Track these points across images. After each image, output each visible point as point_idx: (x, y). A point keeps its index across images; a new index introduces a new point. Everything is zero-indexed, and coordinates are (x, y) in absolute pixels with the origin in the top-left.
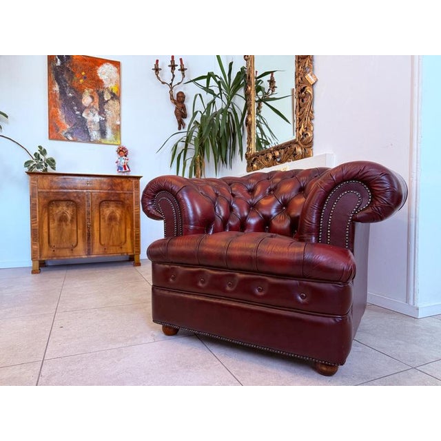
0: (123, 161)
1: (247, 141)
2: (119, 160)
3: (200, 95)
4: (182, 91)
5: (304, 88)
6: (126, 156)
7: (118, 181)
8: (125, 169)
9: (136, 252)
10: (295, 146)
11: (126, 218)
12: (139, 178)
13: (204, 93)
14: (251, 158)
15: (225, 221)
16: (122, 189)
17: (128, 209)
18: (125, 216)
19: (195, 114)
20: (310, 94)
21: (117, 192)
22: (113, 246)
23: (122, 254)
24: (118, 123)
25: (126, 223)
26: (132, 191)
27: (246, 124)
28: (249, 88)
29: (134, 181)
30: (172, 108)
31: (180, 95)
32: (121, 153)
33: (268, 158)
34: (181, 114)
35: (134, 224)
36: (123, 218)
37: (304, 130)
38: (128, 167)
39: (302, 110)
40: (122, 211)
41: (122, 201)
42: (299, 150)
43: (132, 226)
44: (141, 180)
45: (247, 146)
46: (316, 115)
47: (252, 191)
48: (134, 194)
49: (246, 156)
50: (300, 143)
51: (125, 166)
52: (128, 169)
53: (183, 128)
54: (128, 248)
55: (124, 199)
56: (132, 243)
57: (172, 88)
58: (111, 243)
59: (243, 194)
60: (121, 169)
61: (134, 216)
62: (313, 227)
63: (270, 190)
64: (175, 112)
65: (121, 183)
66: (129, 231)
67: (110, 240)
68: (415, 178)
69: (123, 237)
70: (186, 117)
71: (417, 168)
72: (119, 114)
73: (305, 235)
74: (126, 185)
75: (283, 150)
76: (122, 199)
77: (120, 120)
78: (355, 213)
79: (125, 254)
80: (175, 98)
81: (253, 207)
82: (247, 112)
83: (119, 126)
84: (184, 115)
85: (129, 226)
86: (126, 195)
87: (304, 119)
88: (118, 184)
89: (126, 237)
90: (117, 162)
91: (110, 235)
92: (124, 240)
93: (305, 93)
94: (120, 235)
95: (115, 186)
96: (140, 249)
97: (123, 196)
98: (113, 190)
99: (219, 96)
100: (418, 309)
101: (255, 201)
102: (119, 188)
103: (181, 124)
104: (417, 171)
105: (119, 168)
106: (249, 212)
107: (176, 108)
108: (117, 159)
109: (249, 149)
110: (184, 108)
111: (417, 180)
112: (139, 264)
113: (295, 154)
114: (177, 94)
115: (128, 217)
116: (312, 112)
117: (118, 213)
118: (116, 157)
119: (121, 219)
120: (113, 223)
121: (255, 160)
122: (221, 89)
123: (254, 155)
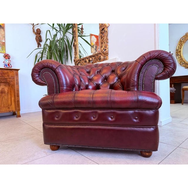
0: (8, 62)
1: (74, 54)
2: (5, 61)
3: (49, 31)
4: (39, 28)
5: (104, 28)
6: (9, 59)
7: (6, 71)
8: (9, 66)
9: (18, 110)
10: (100, 55)
11: (11, 92)
12: (18, 70)
13: (51, 30)
14: (77, 61)
15: (79, 86)
16: (8, 76)
17: (12, 87)
18: (11, 91)
19: (47, 40)
20: (106, 31)
21: (6, 77)
22: (4, 107)
23: (10, 112)
24: (4, 41)
25: (11, 95)
26: (14, 77)
27: (74, 46)
28: (75, 29)
29: (15, 72)
30: (34, 36)
31: (38, 30)
32: (6, 57)
33: (86, 61)
34: (39, 40)
35: (16, 95)
36: (9, 91)
37: (104, 48)
38: (11, 65)
39: (103, 38)
40: (8, 88)
41: (8, 83)
42: (102, 57)
43: (15, 96)
44: (19, 71)
45: (74, 56)
46: (109, 41)
47: (89, 73)
48: (15, 79)
49: (74, 61)
50: (102, 53)
51: (8, 64)
52: (10, 66)
53: (40, 47)
54: (13, 108)
55: (10, 81)
56: (15, 105)
57: (34, 26)
58: (2, 106)
59: (85, 74)
60: (7, 66)
61: (16, 90)
62: (136, 83)
63: (98, 72)
64: (36, 38)
65: (8, 73)
66: (13, 98)
67: (2, 104)
70: (41, 42)
72: (4, 37)
73: (131, 88)
74: (11, 74)
75: (94, 57)
76: (8, 82)
77: (5, 40)
78: (156, 75)
79: (12, 111)
80: (36, 31)
81: (90, 80)
82: (74, 40)
83: (4, 43)
84: (41, 41)
85: (13, 96)
86: (11, 79)
87: (104, 43)
88: (6, 73)
89: (11, 102)
90: (4, 62)
91: (2, 101)
92: (10, 104)
93: (104, 31)
94: (8, 101)
95: (4, 74)
96: (20, 108)
97: (9, 80)
98: (3, 76)
99: (59, 32)
100: (161, 122)
101: (91, 77)
102: (6, 76)
103: (39, 45)
105: (5, 65)
106: (89, 82)
107: (36, 37)
108: (4, 60)
109: (75, 58)
110: (40, 37)
112: (20, 116)
113: (100, 59)
114: (37, 30)
115: (12, 91)
116: (108, 40)
117: (6, 89)
118: (3, 59)
119: (8, 93)
120: (3, 95)
121: (79, 62)
122: (60, 29)
123: (78, 60)
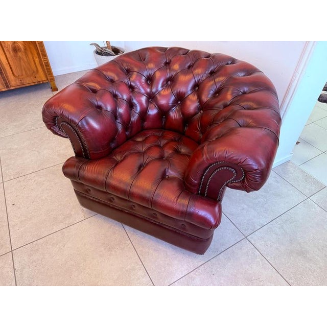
9: (51, 79)
22: (27, 76)
25: (31, 53)
35: (40, 53)
43: (39, 55)
54: (42, 77)
56: (44, 70)
58: (24, 74)
66: (37, 60)
67: (22, 71)
68: (297, 79)
69: (33, 66)
71: (302, 70)
78: (229, 183)
79: (42, 82)
81: (151, 99)
85: (36, 55)
89: (36, 67)
91: (21, 65)
92: (35, 69)
94: (29, 64)
96: (52, 76)
104: (301, 73)
111: (298, 81)
112: (56, 90)
115: (31, 46)
119: (25, 49)
